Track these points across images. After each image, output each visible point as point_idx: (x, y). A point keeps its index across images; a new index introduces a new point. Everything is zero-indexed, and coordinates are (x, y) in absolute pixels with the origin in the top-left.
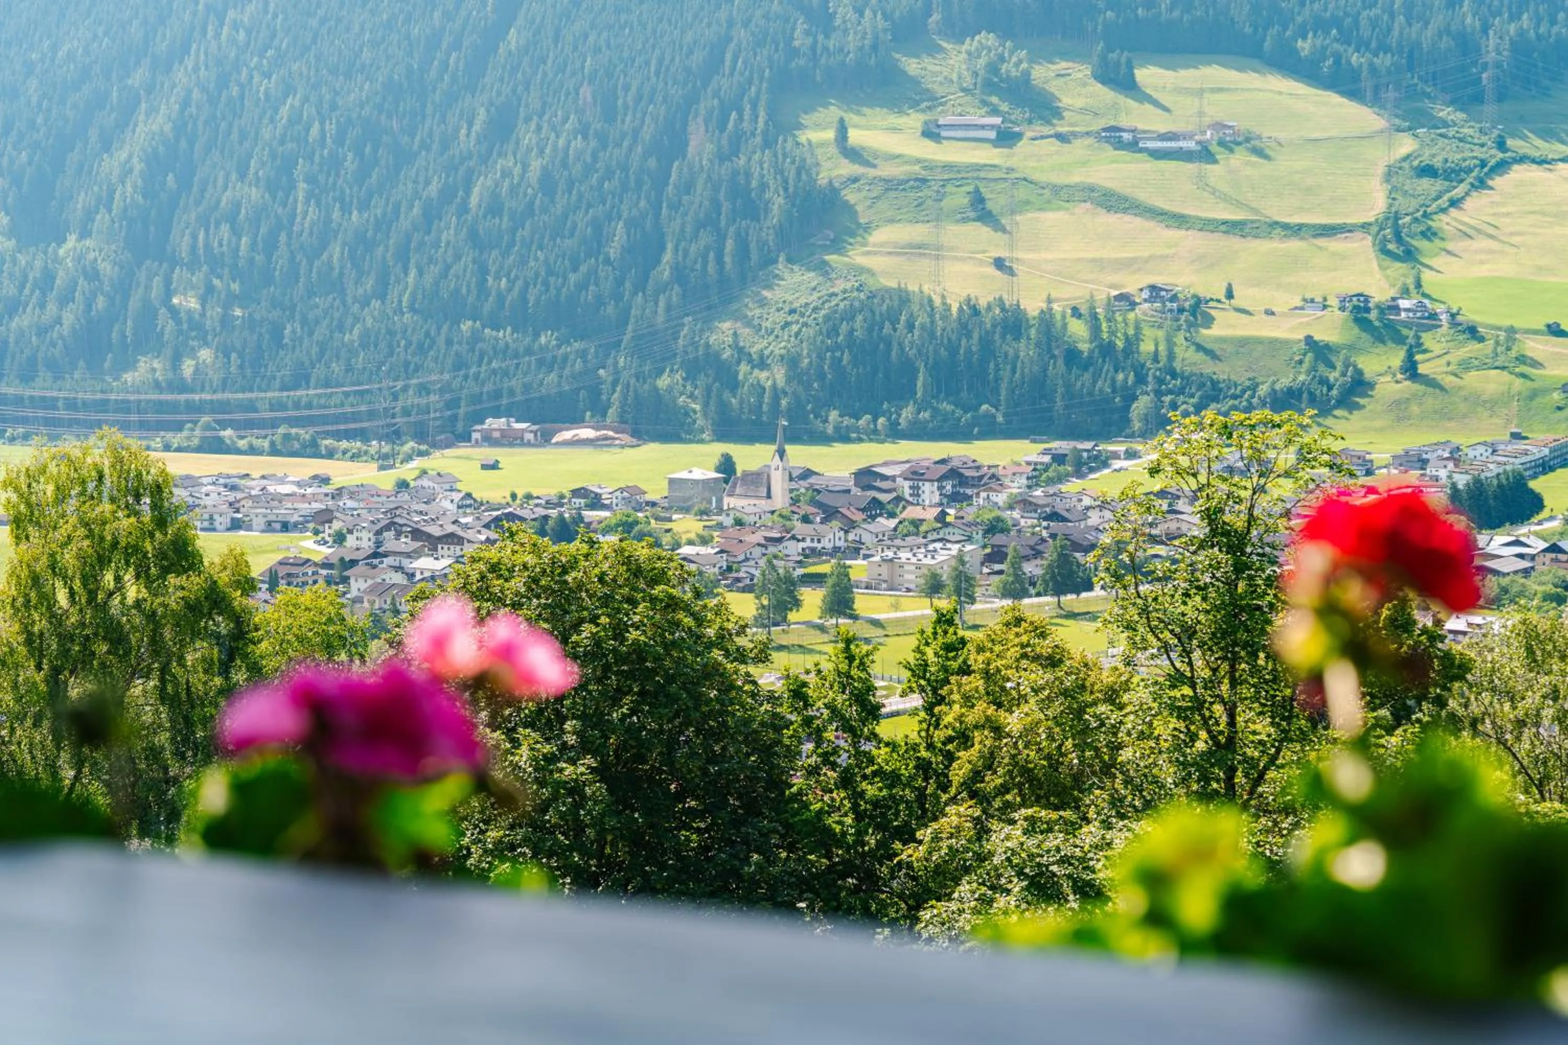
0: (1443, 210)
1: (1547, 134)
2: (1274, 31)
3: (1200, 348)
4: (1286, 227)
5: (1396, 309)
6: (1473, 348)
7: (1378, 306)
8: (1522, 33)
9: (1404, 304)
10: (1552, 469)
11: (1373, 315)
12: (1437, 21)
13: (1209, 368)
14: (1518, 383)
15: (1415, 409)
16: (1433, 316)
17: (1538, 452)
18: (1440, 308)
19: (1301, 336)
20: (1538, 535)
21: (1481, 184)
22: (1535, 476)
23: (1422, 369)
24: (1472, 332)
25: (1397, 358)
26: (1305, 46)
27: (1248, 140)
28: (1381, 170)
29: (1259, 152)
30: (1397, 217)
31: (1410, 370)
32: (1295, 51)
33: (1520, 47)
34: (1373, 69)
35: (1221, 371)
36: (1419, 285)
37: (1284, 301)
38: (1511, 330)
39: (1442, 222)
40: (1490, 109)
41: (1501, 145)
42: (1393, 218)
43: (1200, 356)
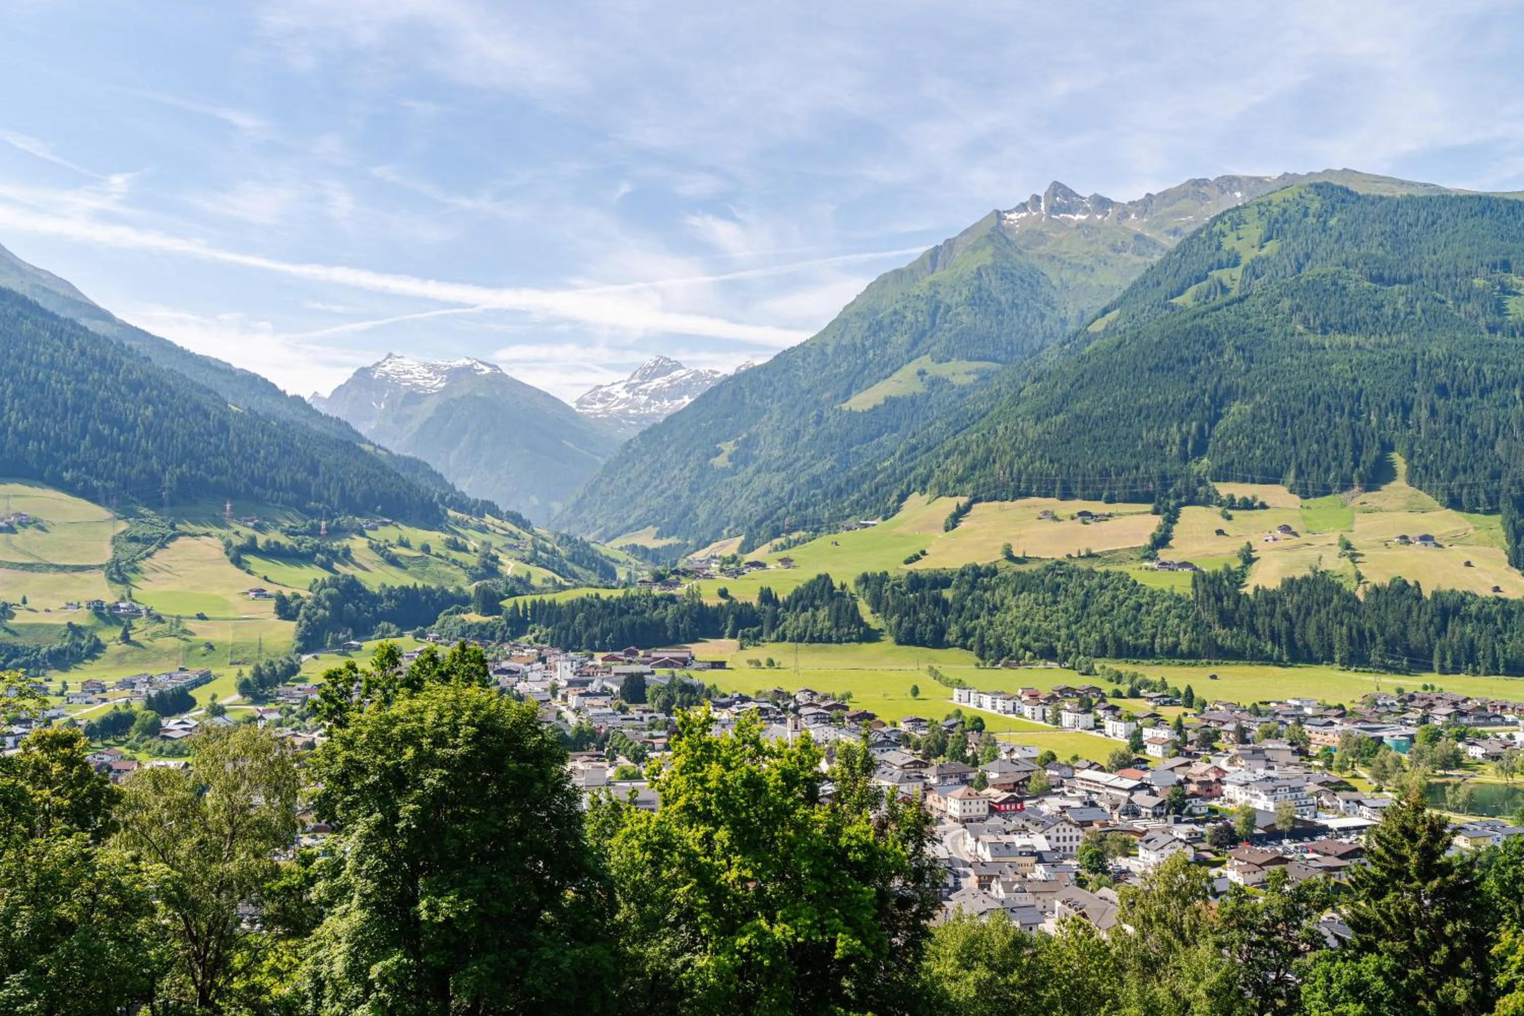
0: (143, 559)
1: (196, 522)
2: (51, 467)
3: (6, 630)
4: (57, 566)
5: (118, 608)
6: (159, 627)
7: (108, 607)
8: (182, 473)
9: (122, 605)
10: (201, 685)
11: (105, 611)
12: (139, 466)
13: (12, 640)
14: (183, 643)
15: (128, 658)
16: (138, 611)
17: (193, 677)
18: (141, 607)
19: (65, 622)
20: (192, 718)
21: (163, 546)
22: (192, 689)
23: (132, 638)
24: (159, 619)
25: (118, 632)
26: (67, 476)
27: (35, 522)
28: (110, 538)
29: (42, 528)
30: (118, 562)
31: (126, 638)
32: (61, 478)
33: (181, 480)
34: (105, 488)
35: (19, 642)
36: (130, 595)
37: (55, 605)
38: (179, 618)
39: (141, 564)
40: (166, 509)
41: (173, 527)
42: (116, 562)
43: (7, 634)
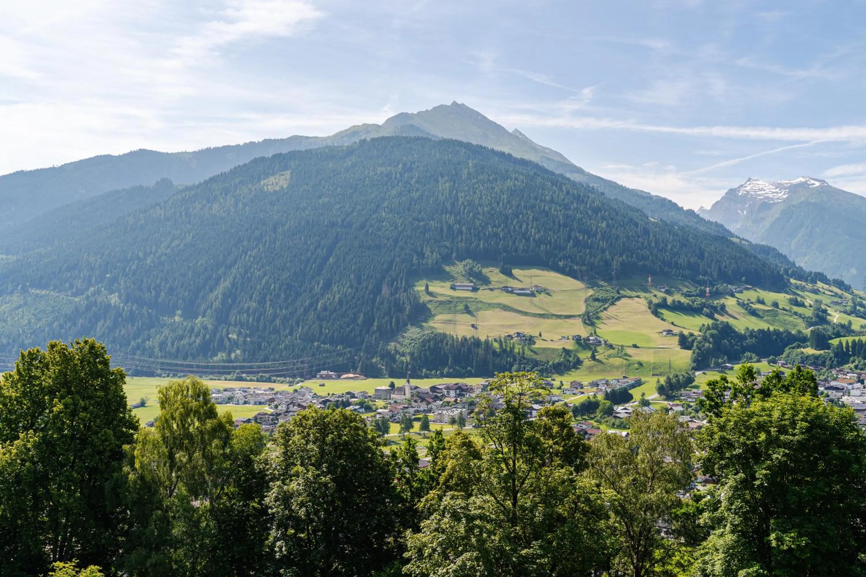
0: (602, 311)
1: (631, 289)
2: (552, 259)
3: (532, 351)
4: (557, 316)
5: (589, 340)
6: (611, 351)
7: (584, 339)
8: (623, 260)
9: (591, 338)
10: (636, 387)
11: (582, 342)
12: (599, 257)
13: (535, 357)
14: (625, 362)
15: (595, 369)
16: (600, 342)
17: (631, 382)
18: (601, 340)
19: (561, 347)
20: (632, 407)
21: (613, 304)
22: (630, 389)
23: (597, 357)
24: (611, 347)
25: (589, 354)
26: (561, 264)
27: (545, 290)
28: (584, 299)
29: (548, 294)
30: (589, 313)
31: (593, 357)
32: (558, 265)
33: (623, 264)
34: (581, 271)
35: (538, 358)
36: (595, 333)
37: (556, 337)
38: (622, 346)
39: (601, 315)
40: (614, 282)
41: (618, 292)
42: (587, 313)
43: (532, 353)
